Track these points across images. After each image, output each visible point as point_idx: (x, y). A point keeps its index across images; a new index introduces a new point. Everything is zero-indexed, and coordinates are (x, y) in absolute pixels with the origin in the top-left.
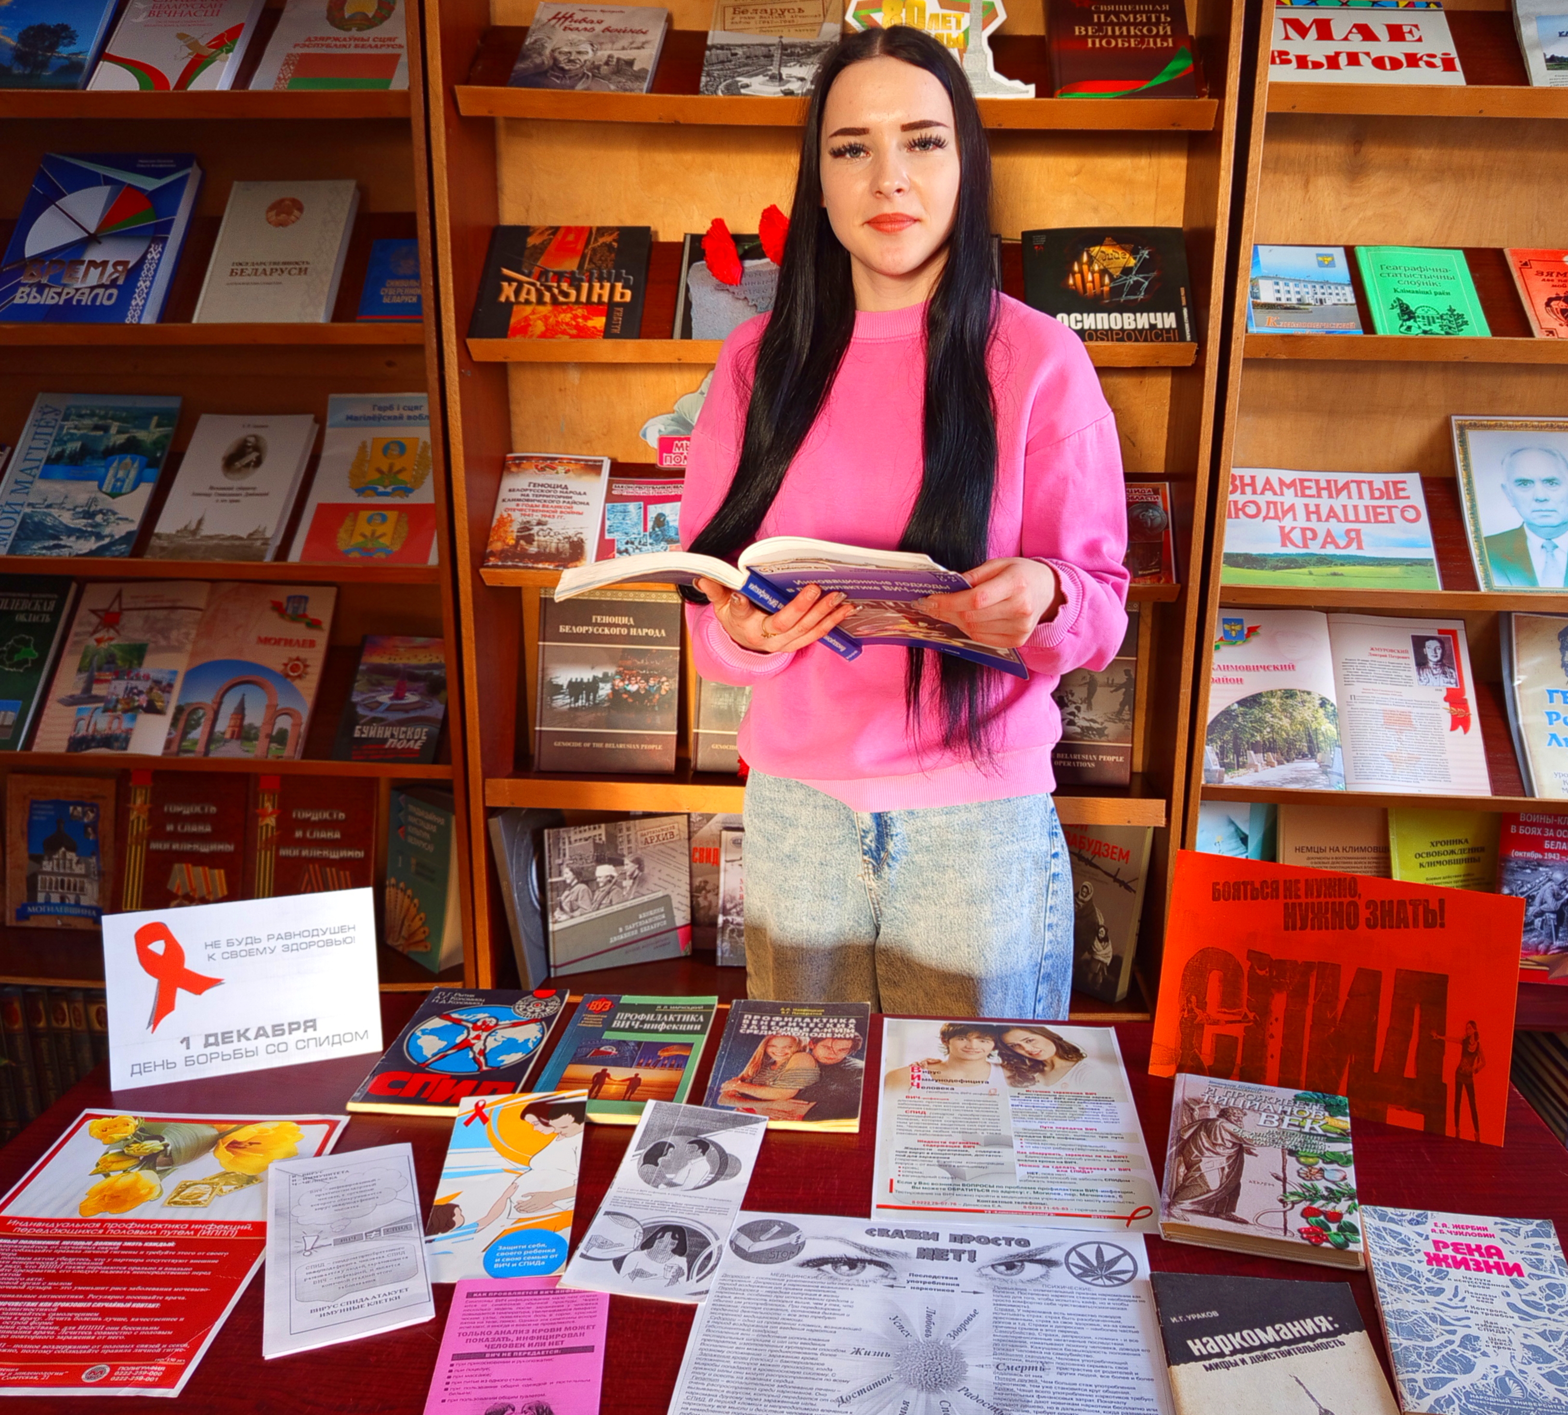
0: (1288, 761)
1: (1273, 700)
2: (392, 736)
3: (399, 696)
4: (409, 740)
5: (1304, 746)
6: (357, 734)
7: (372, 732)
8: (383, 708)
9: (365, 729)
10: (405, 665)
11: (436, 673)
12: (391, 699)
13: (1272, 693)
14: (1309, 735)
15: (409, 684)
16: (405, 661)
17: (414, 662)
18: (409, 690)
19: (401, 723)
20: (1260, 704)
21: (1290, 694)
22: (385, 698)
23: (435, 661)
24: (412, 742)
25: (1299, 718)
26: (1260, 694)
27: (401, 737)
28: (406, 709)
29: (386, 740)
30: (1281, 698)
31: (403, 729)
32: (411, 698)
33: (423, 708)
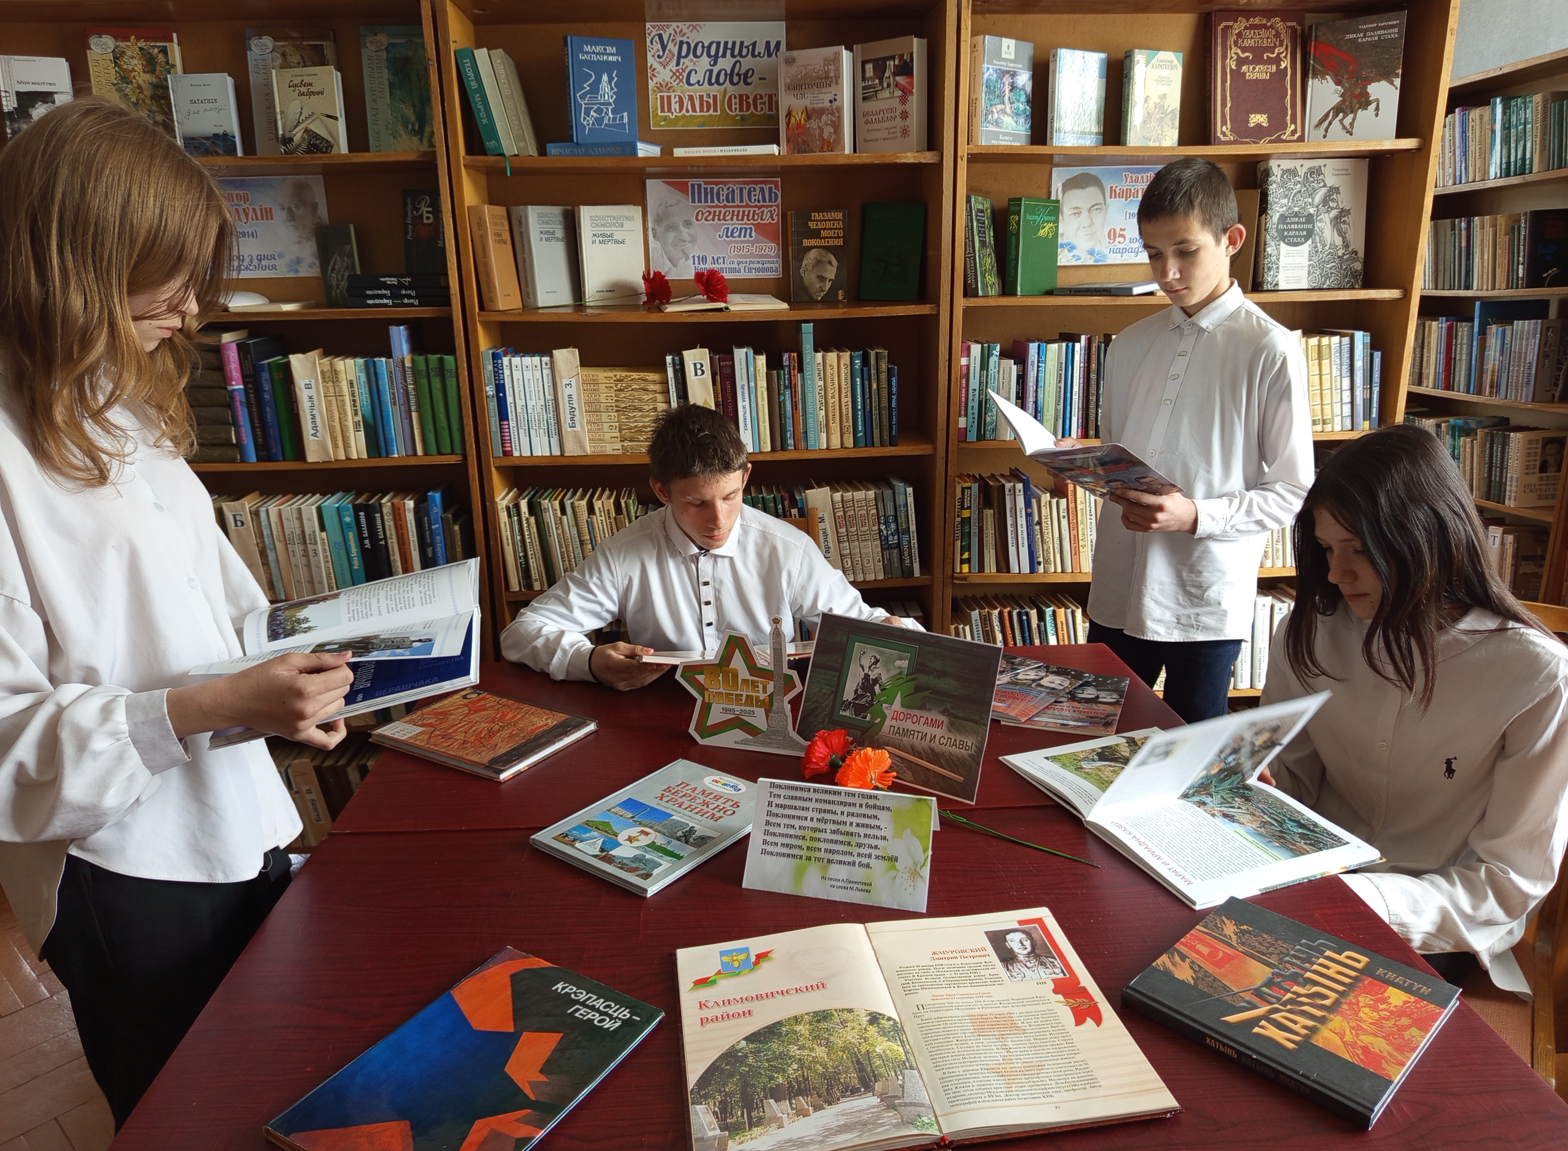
0: (830, 1104)
1: (798, 1028)
5: (853, 1077)
13: (797, 1020)
14: (858, 1062)
20: (780, 1035)
21: (823, 1016)
25: (840, 1043)
26: (779, 1024)
30: (810, 1023)
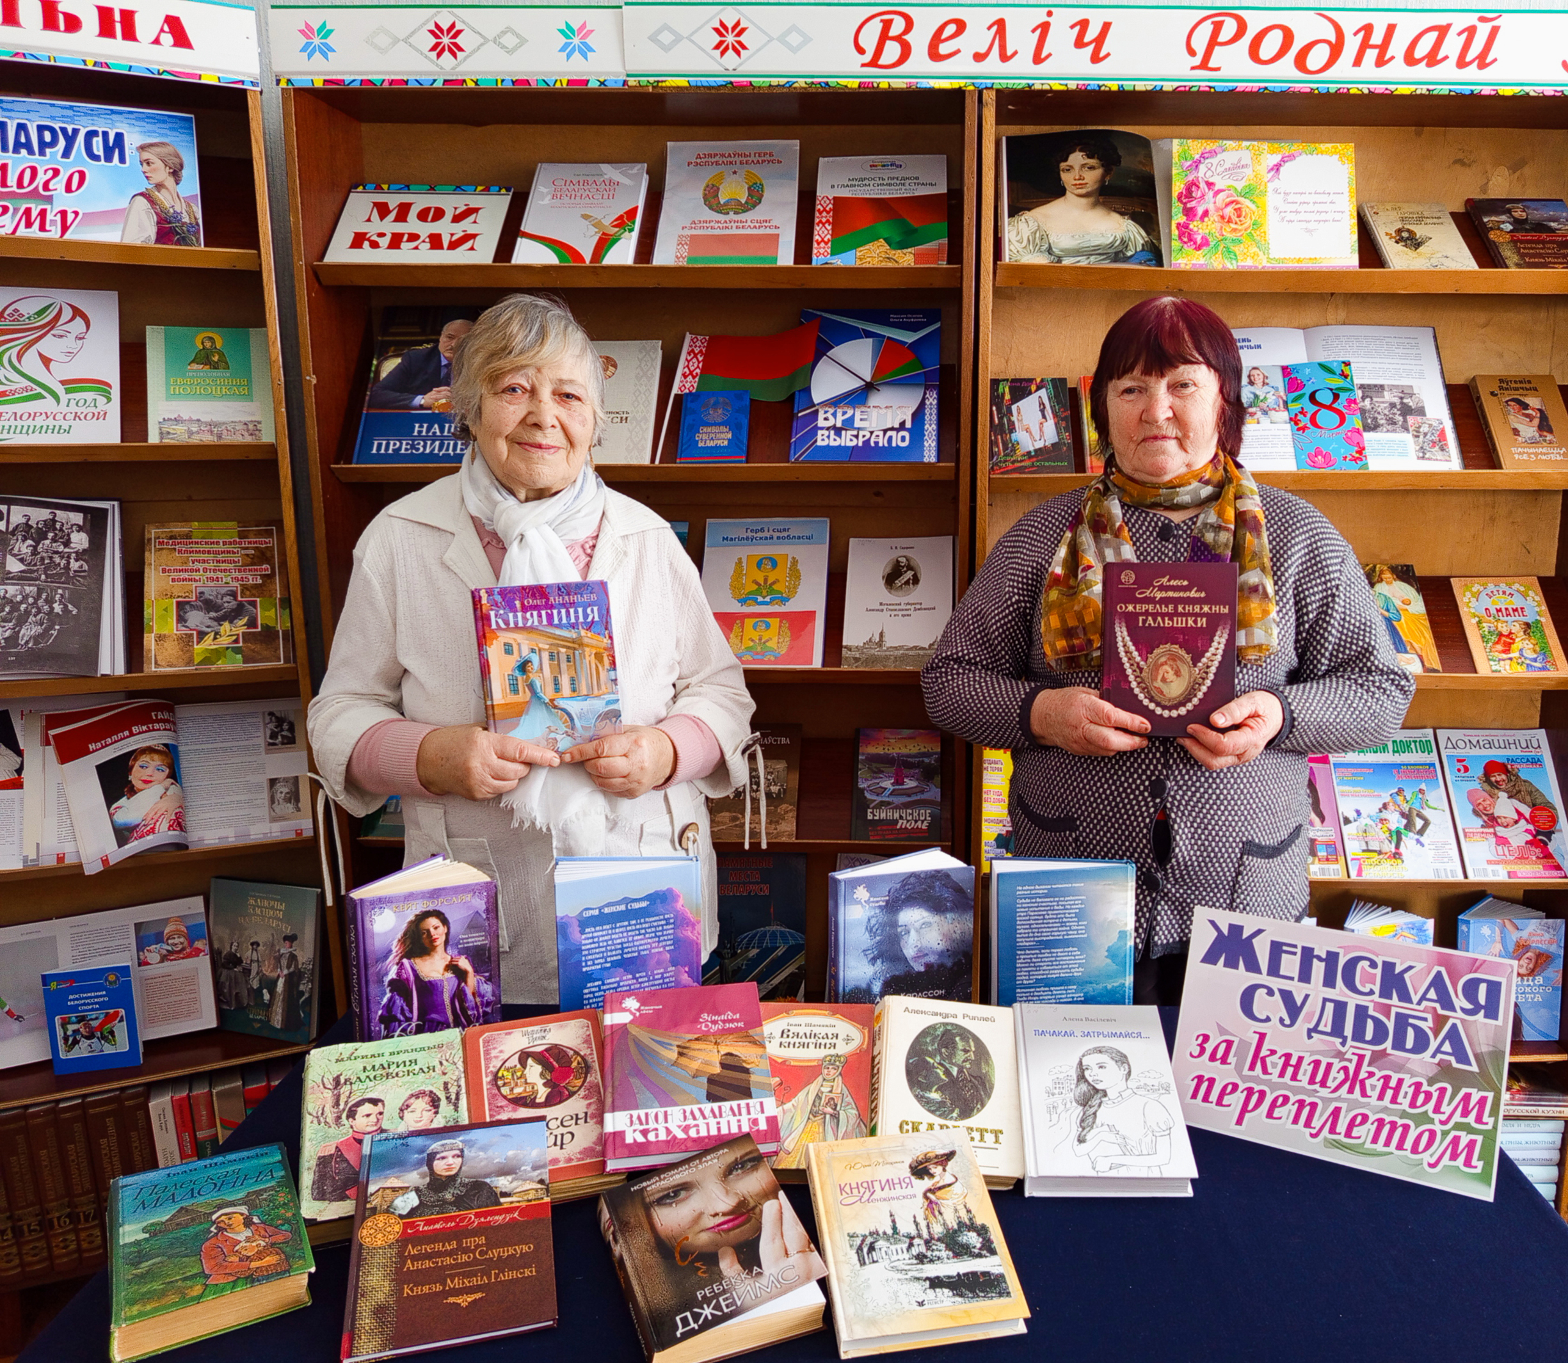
2: (901, 817)
3: (899, 781)
4: (916, 821)
6: (870, 817)
7: (882, 814)
8: (887, 793)
9: (877, 813)
10: (898, 754)
11: (927, 760)
12: (893, 784)
15: (905, 771)
16: (897, 751)
17: (904, 751)
18: (907, 777)
19: (906, 806)
22: (888, 784)
23: (923, 750)
24: (919, 823)
27: (910, 818)
28: (908, 793)
29: (896, 822)
31: (909, 811)
32: (910, 783)
33: (922, 792)
